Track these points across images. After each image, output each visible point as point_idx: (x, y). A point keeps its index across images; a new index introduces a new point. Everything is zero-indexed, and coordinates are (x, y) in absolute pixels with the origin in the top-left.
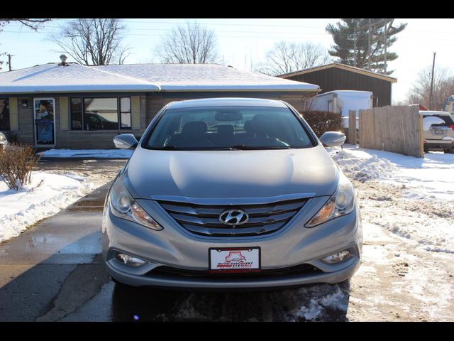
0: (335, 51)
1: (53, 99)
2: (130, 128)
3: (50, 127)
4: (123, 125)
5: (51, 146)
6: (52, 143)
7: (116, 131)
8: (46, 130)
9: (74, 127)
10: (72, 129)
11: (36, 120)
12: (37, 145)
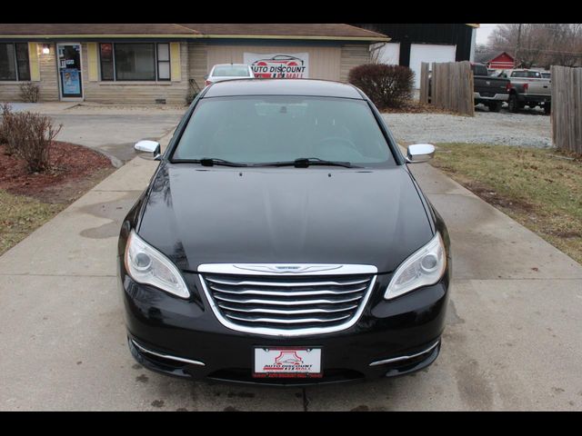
1: (78, 44)
2: (169, 80)
3: (78, 78)
4: (161, 77)
5: (80, 99)
6: (80, 95)
7: (153, 83)
8: (72, 80)
9: (104, 77)
10: (103, 80)
11: (61, 69)
12: (62, 99)
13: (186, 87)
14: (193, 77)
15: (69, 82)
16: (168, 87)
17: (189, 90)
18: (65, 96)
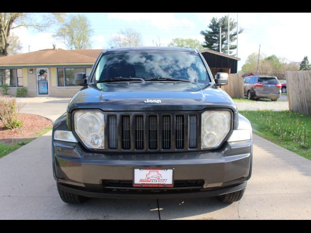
0: (206, 44)
3: (46, 85)
6: (47, 94)
8: (44, 86)
9: (59, 84)
10: (59, 86)
12: (38, 95)
15: (42, 87)
18: (40, 94)
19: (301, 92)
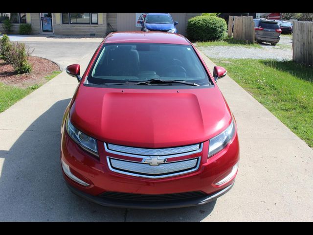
2: (97, 24)
3: (50, 22)
4: (93, 22)
5: (51, 33)
6: (52, 32)
7: (88, 25)
10: (63, 23)
11: (42, 17)
12: (42, 33)
13: (106, 28)
14: (110, 22)
15: (46, 24)
16: (97, 27)
17: (108, 29)
18: (44, 31)
19: (304, 44)
